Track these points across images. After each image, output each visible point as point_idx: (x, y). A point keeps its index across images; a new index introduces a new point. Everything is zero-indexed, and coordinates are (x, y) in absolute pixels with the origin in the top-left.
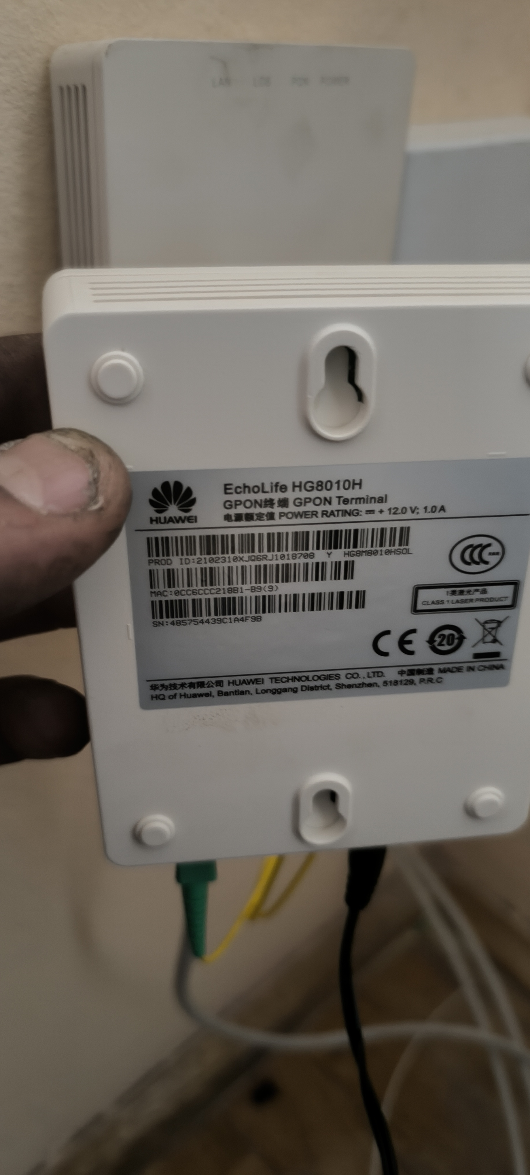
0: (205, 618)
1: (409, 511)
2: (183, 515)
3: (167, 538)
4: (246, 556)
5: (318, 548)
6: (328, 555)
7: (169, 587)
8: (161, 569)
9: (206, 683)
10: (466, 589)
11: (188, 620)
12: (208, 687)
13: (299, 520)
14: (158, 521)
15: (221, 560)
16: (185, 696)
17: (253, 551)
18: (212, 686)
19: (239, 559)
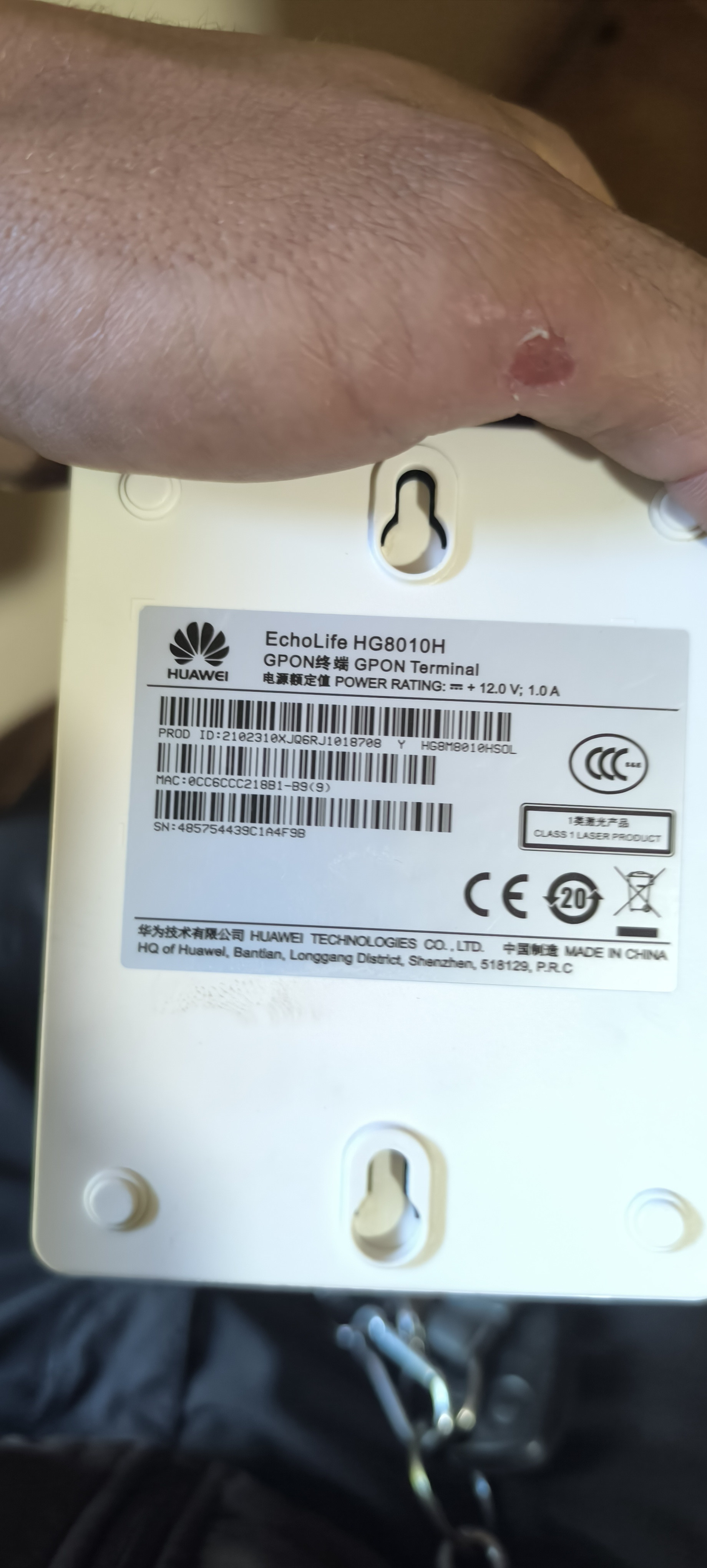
0: (226, 824)
1: (509, 690)
2: (211, 668)
3: (187, 700)
4: (289, 735)
5: (386, 734)
6: (399, 745)
7: (183, 771)
8: (174, 743)
9: (218, 931)
10: (597, 816)
11: (204, 825)
12: (222, 939)
13: (361, 690)
14: (177, 674)
15: (255, 737)
16: (187, 950)
17: (299, 729)
18: (228, 939)
19: (279, 738)
